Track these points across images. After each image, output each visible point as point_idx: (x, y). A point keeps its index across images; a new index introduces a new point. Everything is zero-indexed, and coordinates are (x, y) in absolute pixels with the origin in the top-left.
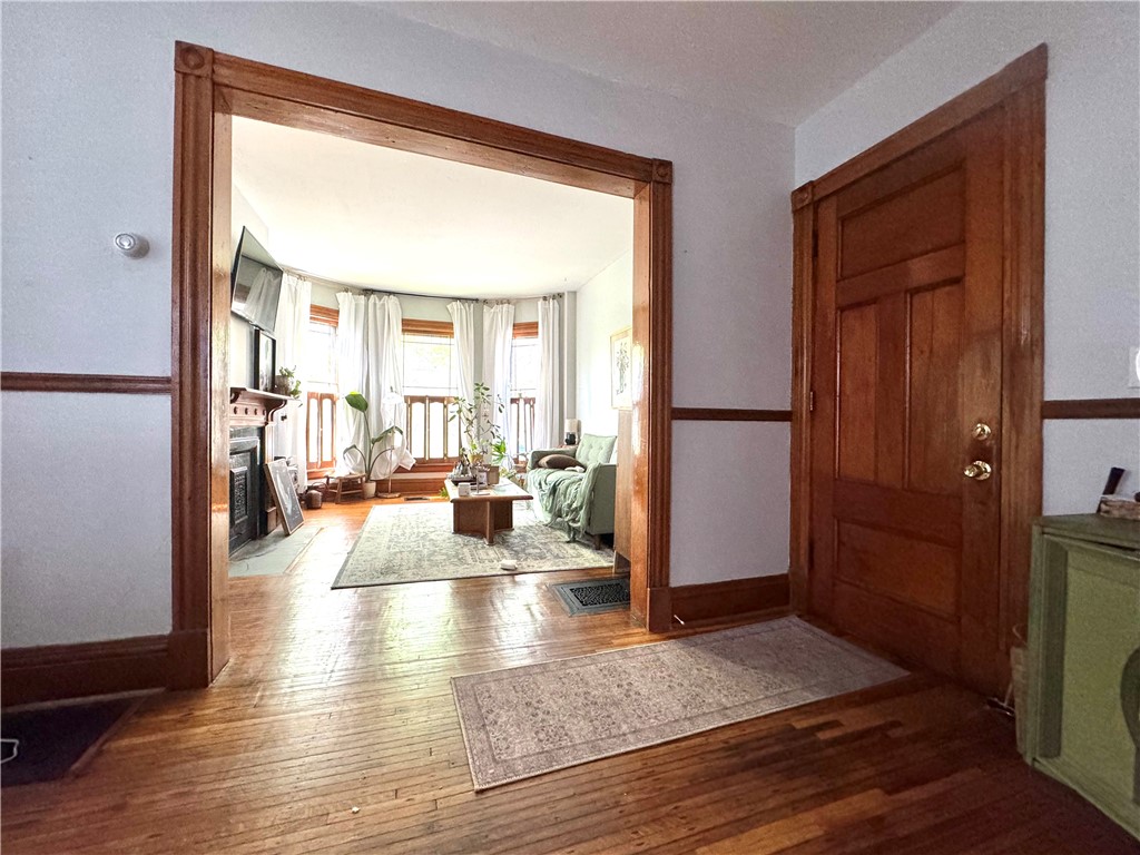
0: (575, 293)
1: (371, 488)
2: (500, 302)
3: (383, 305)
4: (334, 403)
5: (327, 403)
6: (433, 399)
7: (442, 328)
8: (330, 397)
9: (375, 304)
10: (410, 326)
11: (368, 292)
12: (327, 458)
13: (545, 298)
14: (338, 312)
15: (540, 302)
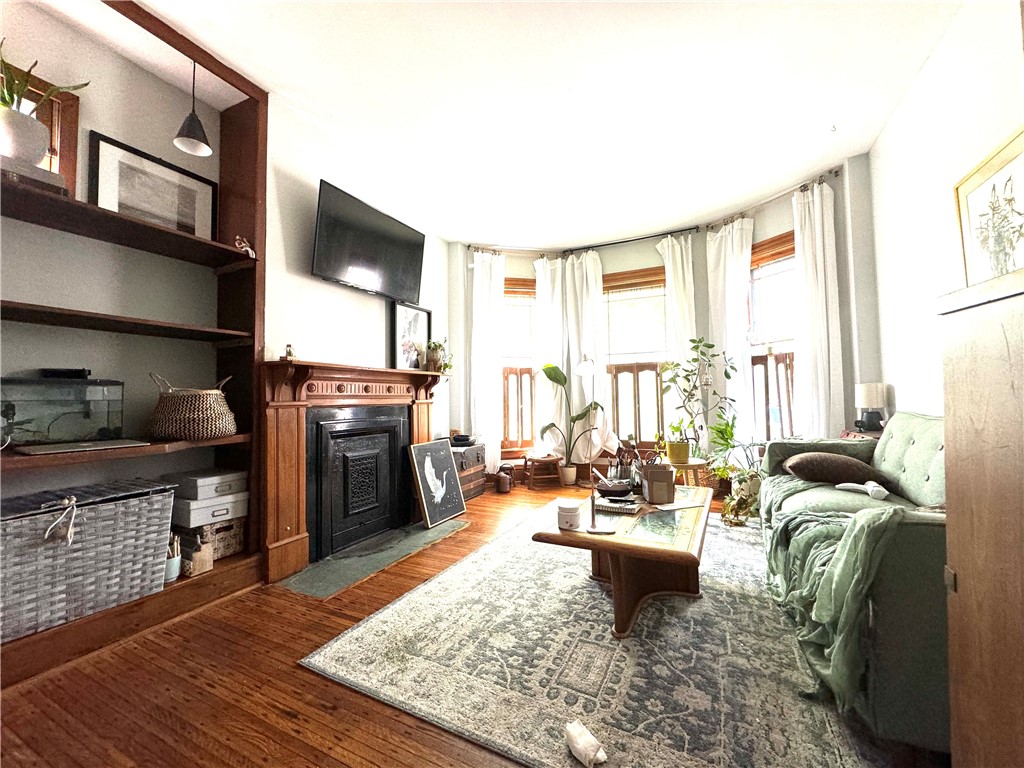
0: (864, 159)
1: (572, 473)
2: (728, 220)
3: (581, 263)
4: (532, 378)
5: (526, 378)
6: (642, 367)
8: (529, 371)
9: (573, 265)
10: (613, 282)
11: (565, 253)
12: (527, 437)
13: (804, 188)
14: (534, 281)
15: (797, 197)
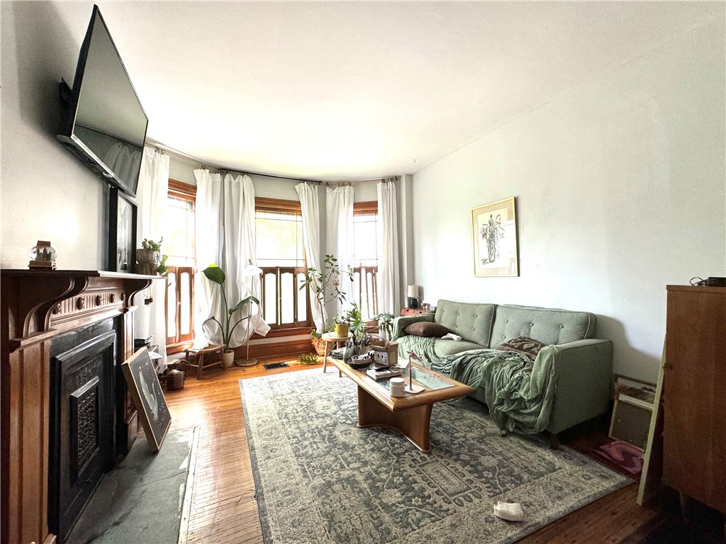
0: (410, 177)
1: (230, 357)
2: (342, 184)
3: (238, 183)
4: (192, 277)
5: (185, 277)
6: (284, 270)
7: (291, 207)
8: (188, 270)
9: (230, 182)
10: (263, 204)
11: (223, 171)
12: (185, 331)
13: (383, 181)
14: (195, 188)
15: (380, 185)
